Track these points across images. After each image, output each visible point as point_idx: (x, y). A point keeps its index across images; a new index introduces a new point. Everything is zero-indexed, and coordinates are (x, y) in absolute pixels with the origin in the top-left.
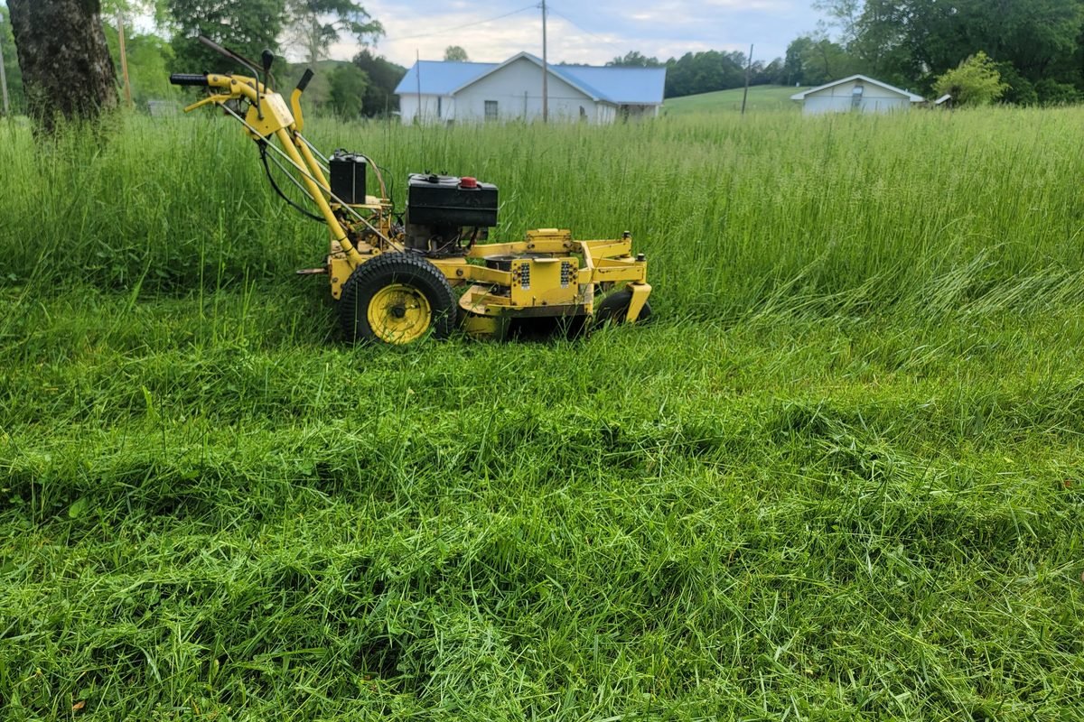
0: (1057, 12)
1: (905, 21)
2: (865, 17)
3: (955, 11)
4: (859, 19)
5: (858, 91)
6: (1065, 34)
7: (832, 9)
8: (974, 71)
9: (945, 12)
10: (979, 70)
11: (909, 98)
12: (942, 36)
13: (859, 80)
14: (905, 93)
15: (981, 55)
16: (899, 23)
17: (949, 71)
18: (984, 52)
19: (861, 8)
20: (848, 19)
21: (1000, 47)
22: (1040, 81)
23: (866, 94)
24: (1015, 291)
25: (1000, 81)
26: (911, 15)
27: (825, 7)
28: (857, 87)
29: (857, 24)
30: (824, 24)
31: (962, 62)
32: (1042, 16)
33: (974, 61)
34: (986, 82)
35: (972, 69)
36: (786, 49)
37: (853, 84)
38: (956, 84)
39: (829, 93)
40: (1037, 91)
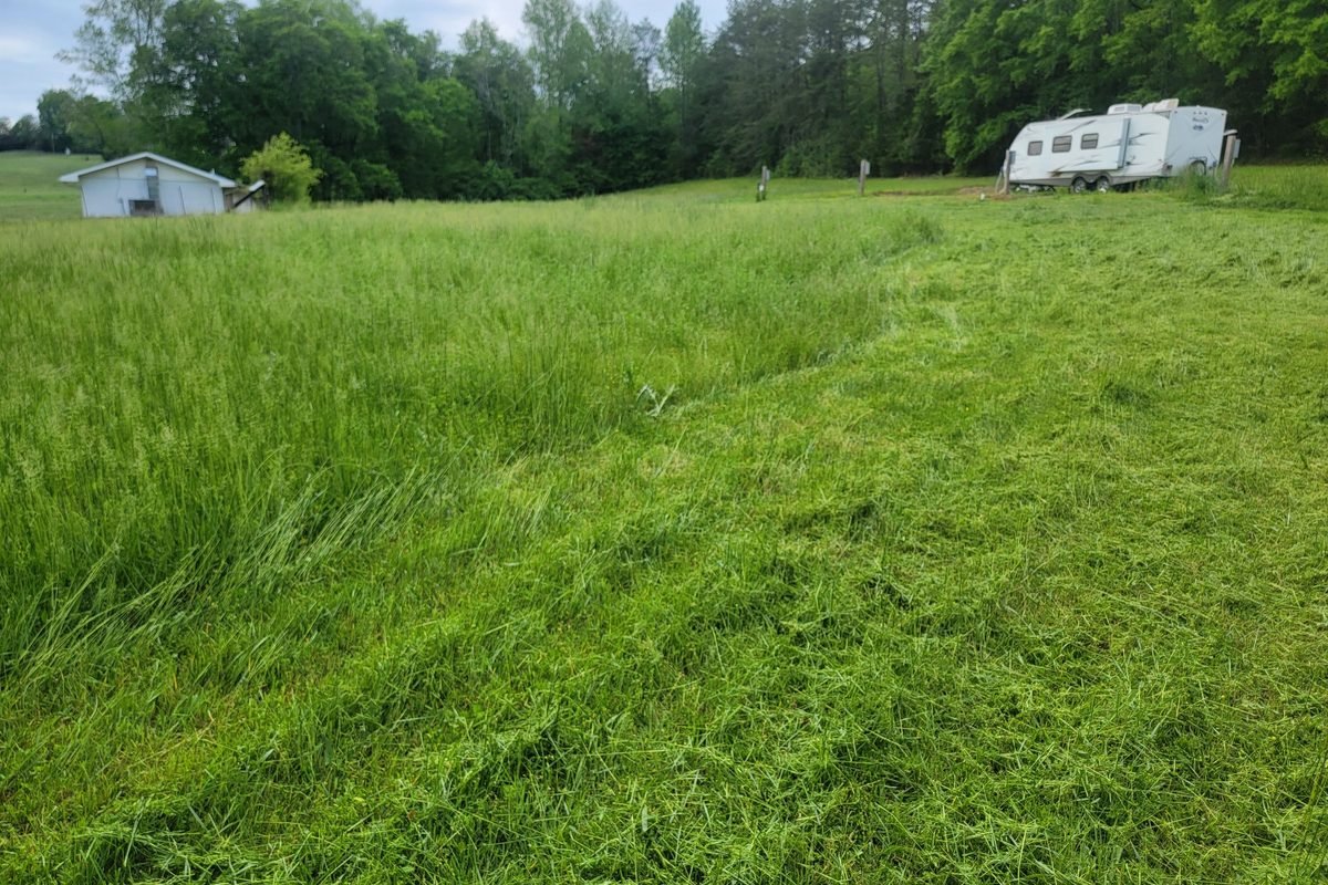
0: (350, 90)
1: (188, 85)
2: (134, 76)
3: (243, 78)
4: (127, 79)
5: (152, 172)
6: (365, 113)
7: (88, 63)
8: (280, 154)
9: (234, 79)
10: (288, 153)
11: (216, 183)
12: (238, 107)
13: (148, 160)
14: (212, 176)
15: (284, 137)
16: (179, 88)
17: (255, 153)
18: (287, 133)
19: (126, 65)
20: (112, 77)
21: (303, 123)
22: (353, 161)
23: (161, 177)
24: (350, 519)
25: (313, 167)
26: (193, 79)
27: (76, 59)
28: (147, 167)
29: (128, 84)
30: (80, 81)
31: (266, 144)
32: (337, 93)
33: (278, 143)
34: (299, 167)
35: (279, 152)
36: (36, 104)
37: (143, 164)
38: (267, 168)
39: (112, 174)
40: (354, 171)
